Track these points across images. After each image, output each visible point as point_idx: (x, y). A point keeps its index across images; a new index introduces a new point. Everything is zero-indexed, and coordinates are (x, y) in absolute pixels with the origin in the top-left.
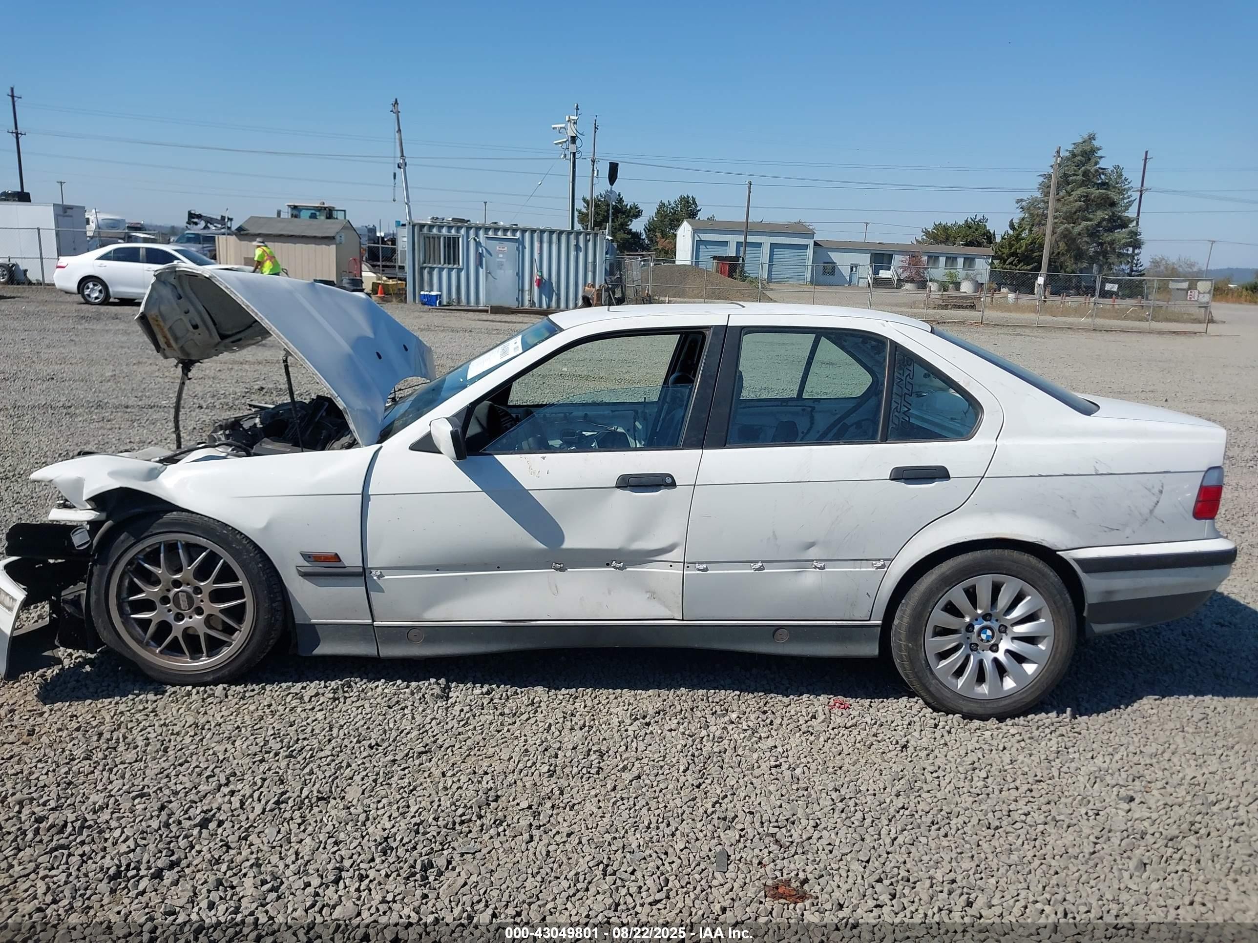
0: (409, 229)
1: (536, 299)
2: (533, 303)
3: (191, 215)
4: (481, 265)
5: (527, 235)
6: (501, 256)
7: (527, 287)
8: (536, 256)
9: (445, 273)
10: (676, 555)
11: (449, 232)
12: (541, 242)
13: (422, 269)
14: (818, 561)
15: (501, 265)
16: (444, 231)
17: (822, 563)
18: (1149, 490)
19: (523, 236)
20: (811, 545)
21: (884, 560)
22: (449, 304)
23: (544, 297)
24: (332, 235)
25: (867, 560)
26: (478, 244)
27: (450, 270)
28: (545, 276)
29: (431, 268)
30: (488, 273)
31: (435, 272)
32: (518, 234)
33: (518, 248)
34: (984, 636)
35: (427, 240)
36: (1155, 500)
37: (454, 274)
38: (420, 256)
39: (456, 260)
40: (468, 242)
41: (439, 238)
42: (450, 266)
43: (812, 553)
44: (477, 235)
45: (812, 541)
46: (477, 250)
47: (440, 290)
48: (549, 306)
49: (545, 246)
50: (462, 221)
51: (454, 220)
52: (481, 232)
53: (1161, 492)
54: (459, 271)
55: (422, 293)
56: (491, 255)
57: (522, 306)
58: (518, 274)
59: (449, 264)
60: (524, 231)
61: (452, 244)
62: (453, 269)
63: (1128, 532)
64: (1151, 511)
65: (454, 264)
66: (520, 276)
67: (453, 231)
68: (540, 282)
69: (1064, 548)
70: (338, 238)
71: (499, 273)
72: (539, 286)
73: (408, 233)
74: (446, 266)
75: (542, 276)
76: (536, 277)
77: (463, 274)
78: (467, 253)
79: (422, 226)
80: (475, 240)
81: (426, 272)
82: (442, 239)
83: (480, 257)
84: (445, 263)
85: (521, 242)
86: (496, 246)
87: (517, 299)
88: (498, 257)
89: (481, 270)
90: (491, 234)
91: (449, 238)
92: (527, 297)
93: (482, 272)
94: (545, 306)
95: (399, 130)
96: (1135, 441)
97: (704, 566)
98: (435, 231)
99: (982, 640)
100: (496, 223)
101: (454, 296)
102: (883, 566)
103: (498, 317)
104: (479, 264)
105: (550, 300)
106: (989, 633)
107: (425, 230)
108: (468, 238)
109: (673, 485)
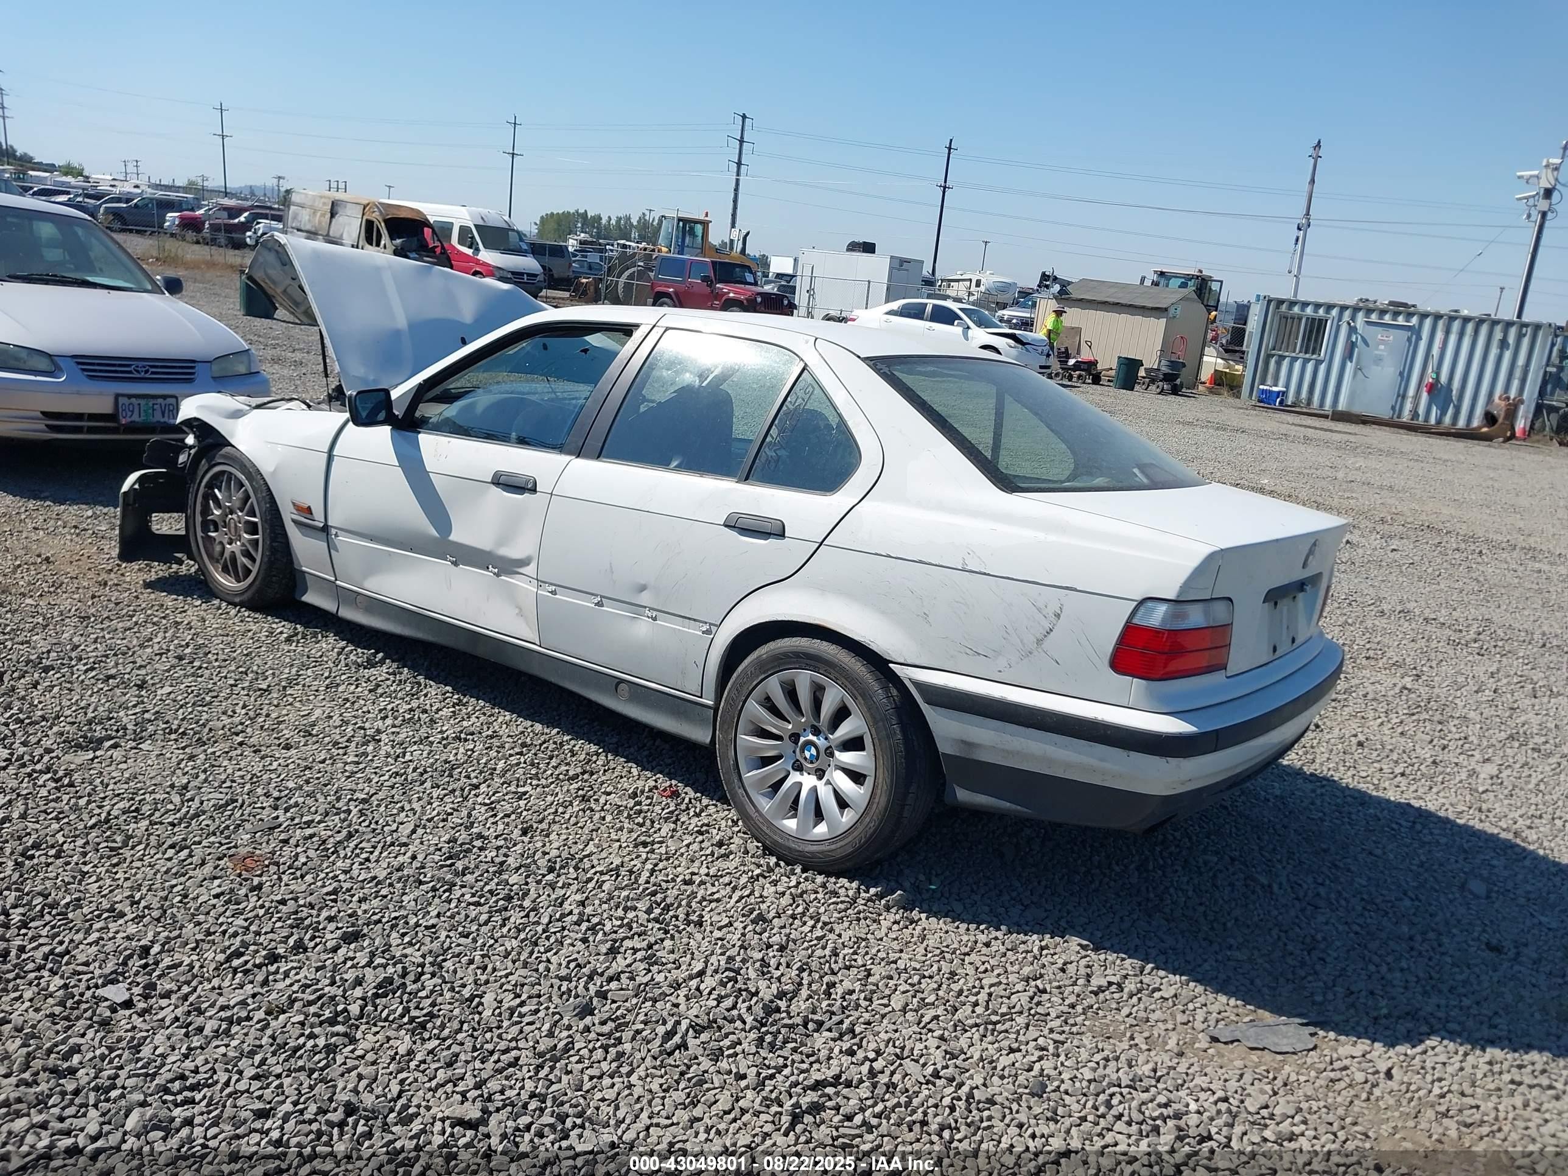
0: (1262, 304)
1: (1421, 410)
2: (1415, 414)
3: (1044, 277)
4: (1350, 357)
5: (1428, 322)
6: (1382, 347)
7: (1411, 392)
8: (1436, 351)
9: (1298, 365)
10: (530, 570)
11: (1316, 311)
12: (1447, 332)
13: (1269, 357)
14: (651, 609)
15: (1378, 360)
16: (1309, 310)
17: (657, 613)
18: (1039, 610)
19: (1421, 324)
20: (643, 588)
21: (711, 624)
22: (1294, 405)
23: (1434, 408)
24: (1164, 306)
25: (695, 620)
26: (1352, 330)
27: (1308, 360)
28: (1444, 379)
29: (1280, 356)
30: (1358, 369)
31: (1285, 363)
32: (1414, 320)
33: (1409, 340)
34: (807, 754)
35: (1284, 320)
36: (1047, 626)
37: (1310, 367)
38: (1269, 340)
39: (1316, 350)
40: (1338, 327)
41: (1300, 319)
42: (1307, 356)
43: (645, 599)
44: (1353, 318)
45: (643, 582)
46: (1349, 336)
47: (1287, 386)
48: (1439, 422)
49: (1453, 339)
50: (1405, 305)
51: (1391, 303)
52: (1360, 316)
53: (1058, 616)
54: (1319, 362)
55: (1261, 387)
56: (1367, 345)
57: (1399, 417)
58: (1401, 374)
59: (1306, 353)
60: (1424, 316)
61: (1316, 328)
62: (1309, 360)
63: (1002, 662)
64: (1039, 642)
65: (1313, 353)
66: (1404, 377)
67: (1321, 311)
68: (1432, 388)
69: (902, 661)
70: (1172, 311)
71: (1375, 371)
72: (1429, 392)
73: (1261, 310)
74: (1301, 355)
75: (1437, 379)
76: (1429, 379)
77: (1322, 368)
78: (1335, 342)
79: (1280, 302)
80: (1349, 324)
81: (1273, 361)
82: (1304, 321)
83: (1351, 347)
84: (1300, 352)
85: (1417, 332)
86: (1379, 334)
87: (1393, 408)
88: (1377, 349)
89: (1349, 364)
90: (1374, 317)
91: (1314, 319)
92: (1408, 406)
93: (1350, 366)
94: (1433, 421)
95: (1313, 181)
96: (1041, 536)
97: (554, 588)
98: (1296, 309)
99: (805, 759)
100: (1456, 311)
101: (1304, 394)
102: (708, 632)
103: (1340, 426)
104: (1349, 354)
105: (1443, 412)
106: (813, 751)
107: (1284, 308)
108: (1340, 320)
109: (534, 490)
